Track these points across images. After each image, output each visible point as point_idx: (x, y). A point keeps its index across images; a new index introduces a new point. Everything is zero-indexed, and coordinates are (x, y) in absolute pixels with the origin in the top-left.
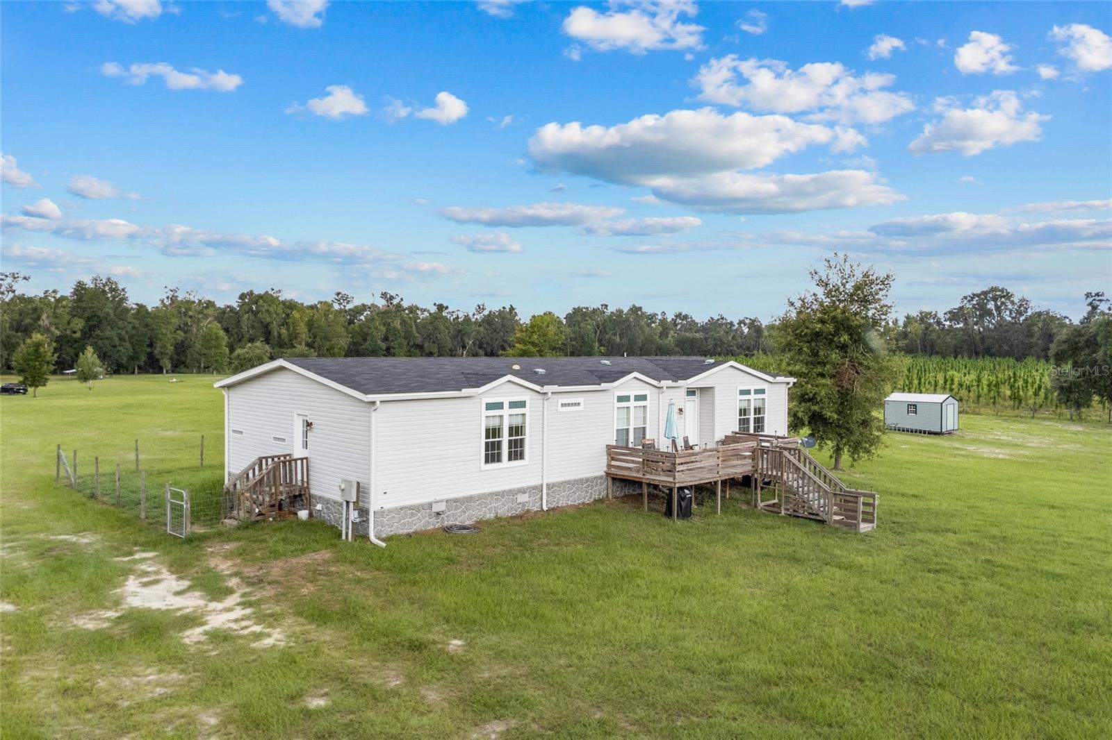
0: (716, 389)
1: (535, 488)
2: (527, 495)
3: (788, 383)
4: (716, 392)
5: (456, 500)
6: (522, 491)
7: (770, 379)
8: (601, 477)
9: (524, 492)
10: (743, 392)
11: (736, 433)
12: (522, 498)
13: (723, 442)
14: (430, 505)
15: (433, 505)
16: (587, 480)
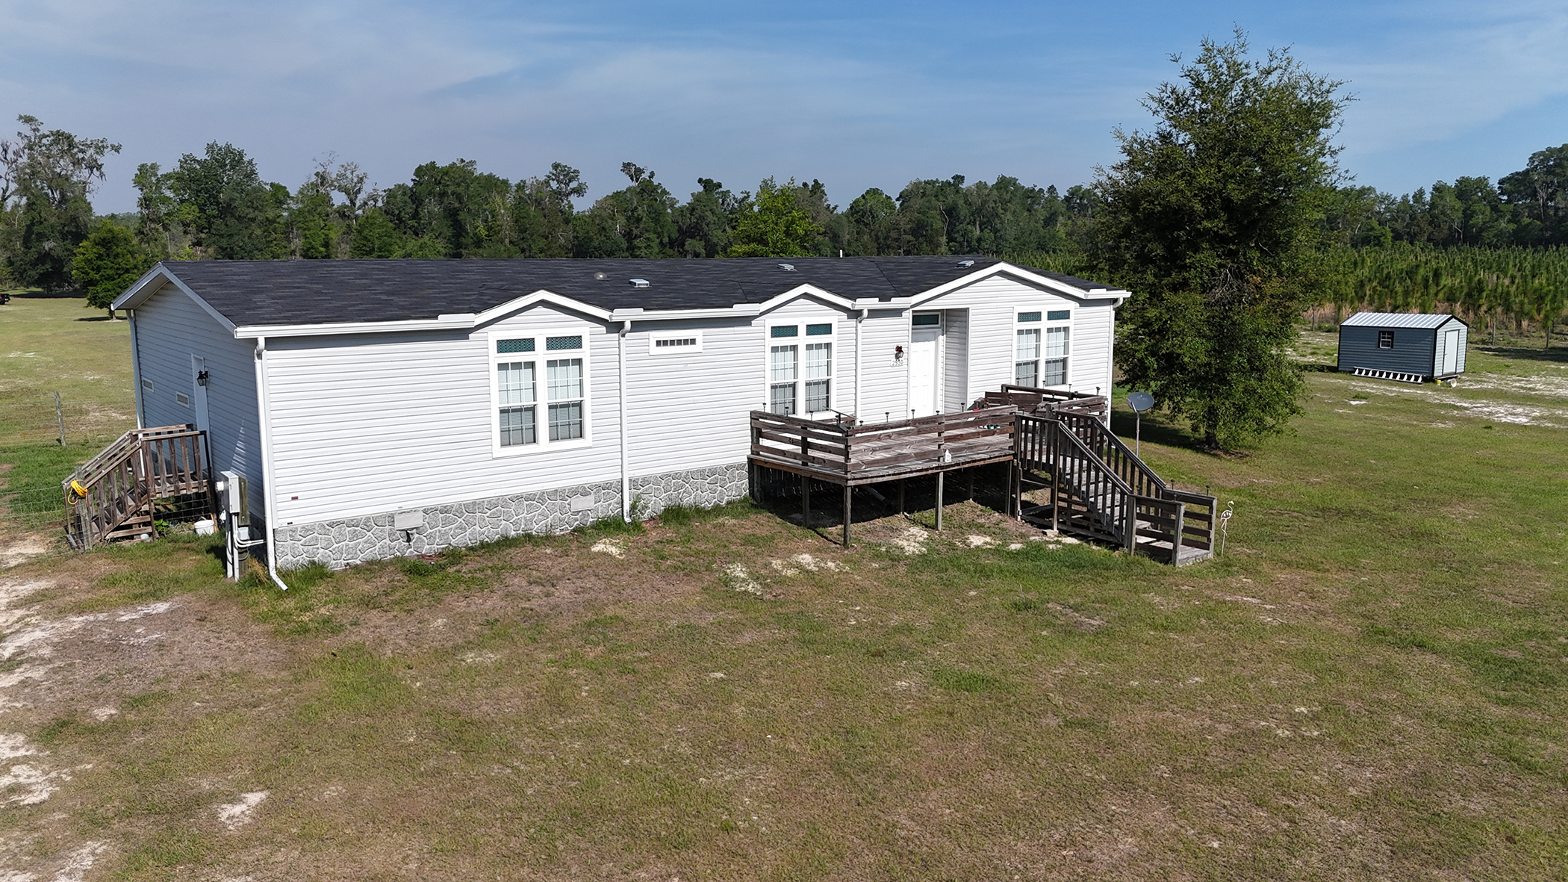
0: (971, 312)
1: (607, 486)
2: (592, 497)
3: (1115, 301)
4: (971, 317)
5: (445, 510)
6: (583, 491)
7: (1080, 293)
8: (739, 467)
9: (585, 494)
10: (1024, 317)
11: (1008, 388)
12: (580, 503)
13: (979, 405)
14: (391, 518)
15: (396, 518)
16: (713, 472)
